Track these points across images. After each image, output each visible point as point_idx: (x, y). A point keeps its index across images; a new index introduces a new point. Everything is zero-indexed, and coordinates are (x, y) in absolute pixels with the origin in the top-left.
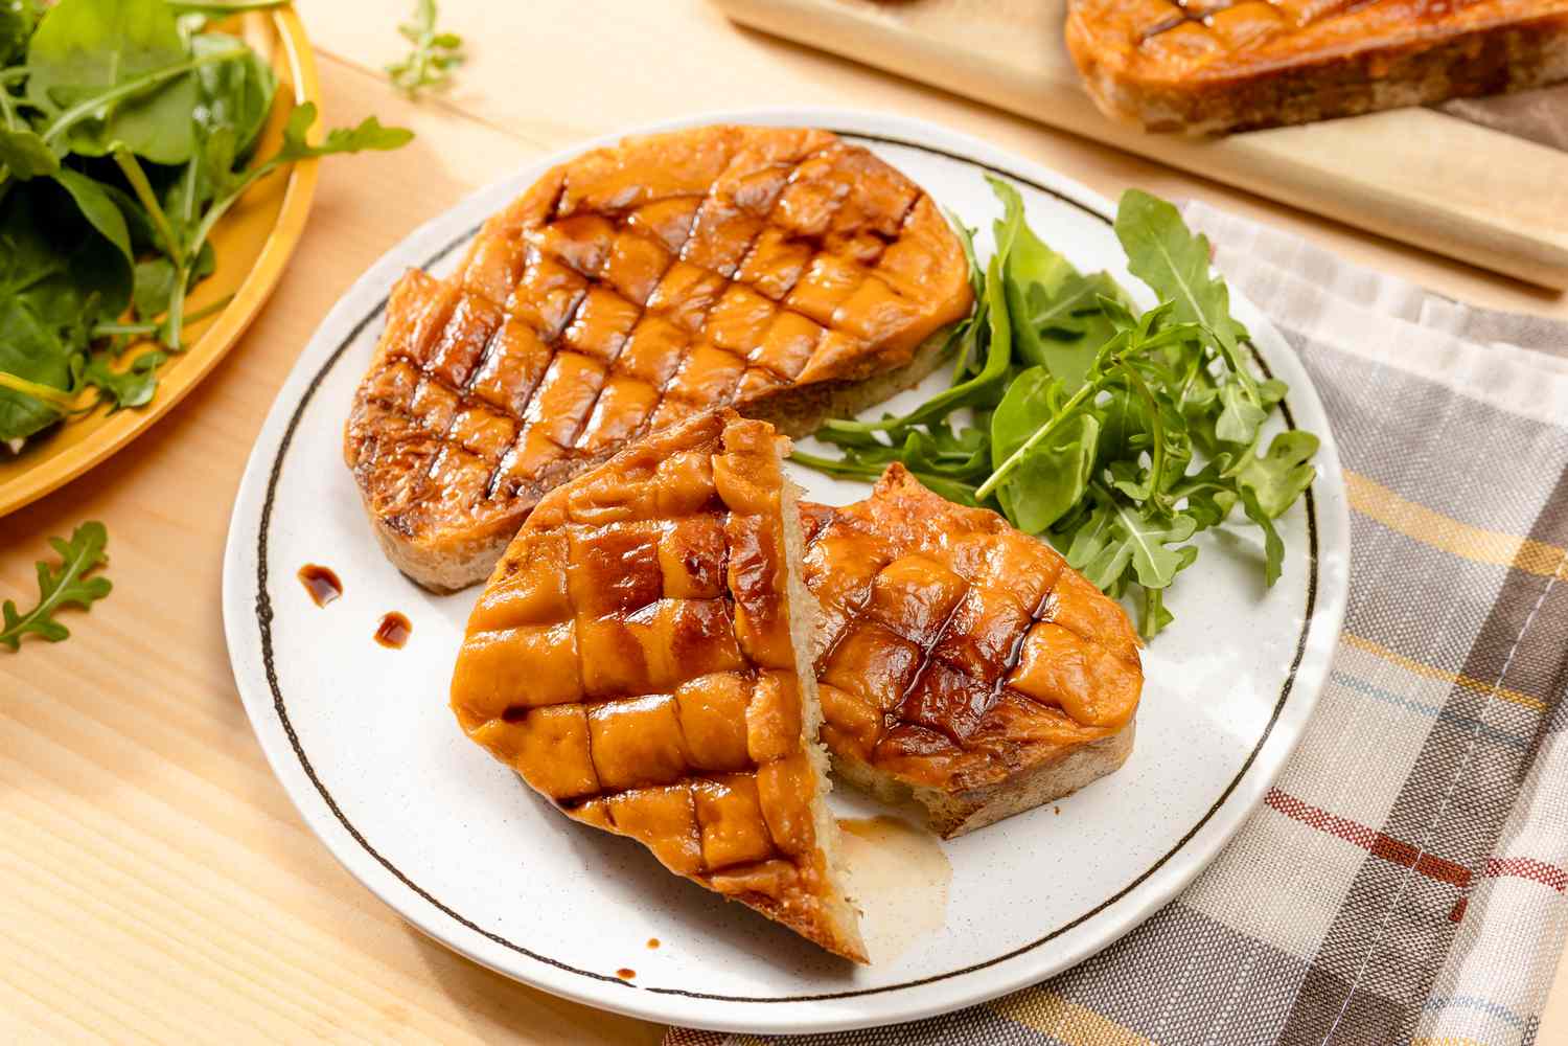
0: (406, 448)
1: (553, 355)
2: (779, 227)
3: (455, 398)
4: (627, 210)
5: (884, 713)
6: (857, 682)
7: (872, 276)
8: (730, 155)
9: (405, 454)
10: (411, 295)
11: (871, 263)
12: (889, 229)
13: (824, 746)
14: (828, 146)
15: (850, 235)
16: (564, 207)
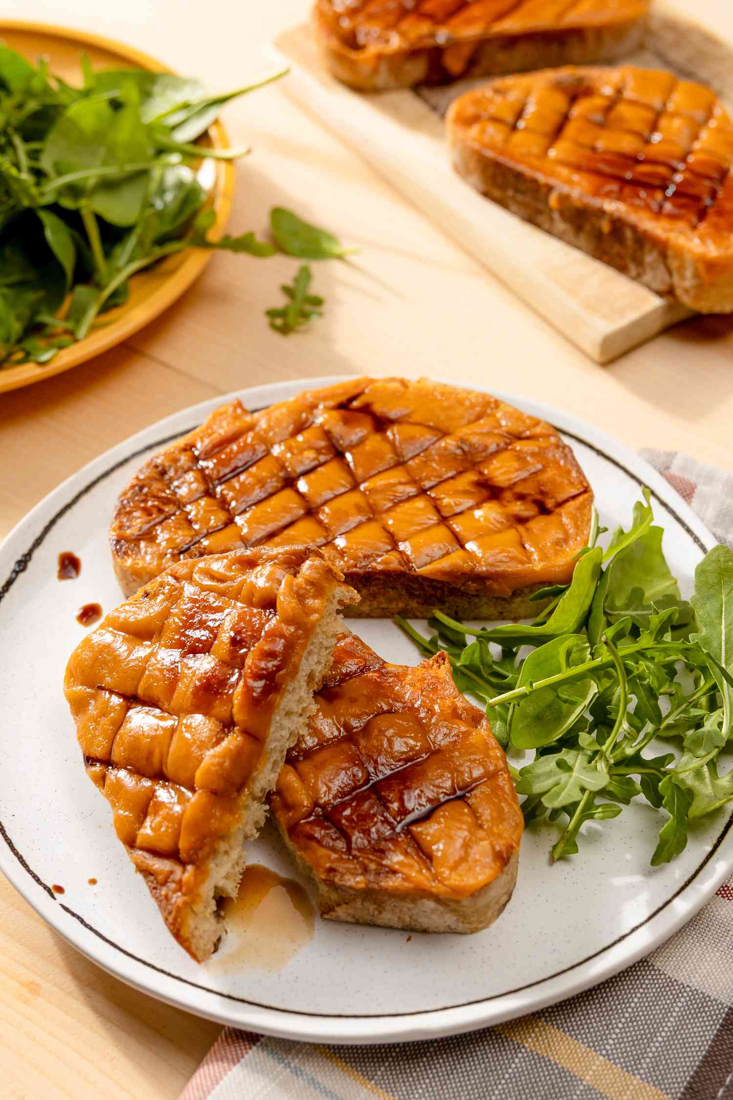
0: (156, 503)
1: (283, 488)
2: (481, 473)
3: (206, 487)
4: (391, 422)
5: (316, 804)
6: (312, 776)
7: (516, 529)
8: (479, 417)
9: (154, 506)
10: (225, 416)
11: (521, 520)
12: (550, 503)
13: (267, 807)
14: (547, 436)
15: (521, 497)
16: (355, 404)
